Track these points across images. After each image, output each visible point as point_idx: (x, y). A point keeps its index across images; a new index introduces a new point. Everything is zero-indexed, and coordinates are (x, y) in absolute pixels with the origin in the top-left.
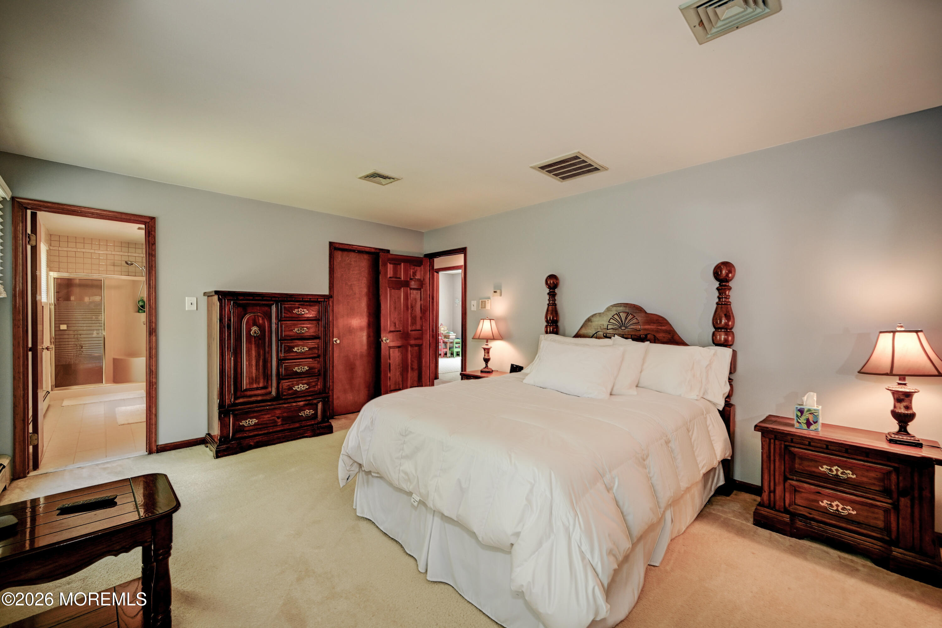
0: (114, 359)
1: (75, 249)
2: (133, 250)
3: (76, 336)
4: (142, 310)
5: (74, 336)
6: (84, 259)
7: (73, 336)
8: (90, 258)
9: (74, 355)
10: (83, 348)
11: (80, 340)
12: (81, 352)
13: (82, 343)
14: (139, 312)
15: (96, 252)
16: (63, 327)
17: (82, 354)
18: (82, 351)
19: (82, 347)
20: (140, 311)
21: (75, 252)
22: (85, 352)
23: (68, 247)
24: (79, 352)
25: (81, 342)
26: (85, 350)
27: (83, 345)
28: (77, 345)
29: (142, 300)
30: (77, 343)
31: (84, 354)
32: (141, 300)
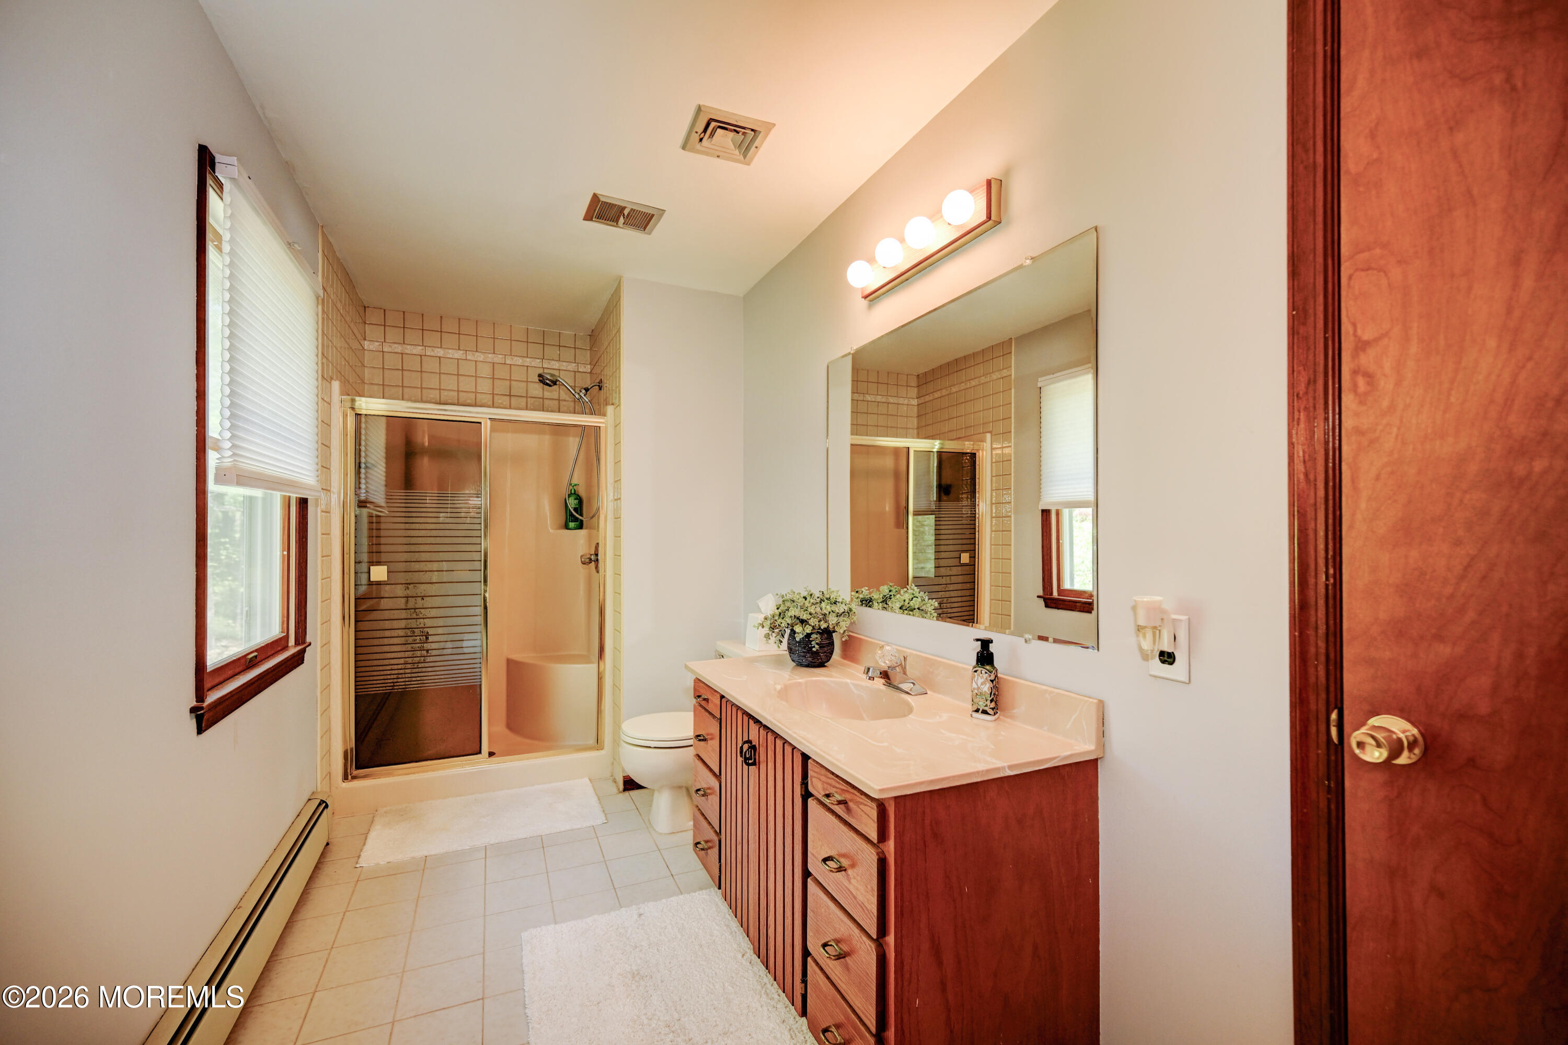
0: (509, 662)
1: (420, 348)
2: (554, 352)
3: (411, 604)
4: (576, 520)
5: (407, 602)
6: (441, 375)
7: (403, 600)
8: (456, 375)
9: (406, 663)
10: (431, 639)
11: (421, 616)
12: (424, 653)
13: (428, 622)
14: (566, 527)
15: (469, 358)
16: (379, 573)
17: (428, 659)
18: (427, 651)
19: (427, 638)
20: (572, 525)
21: (421, 356)
22: (434, 653)
23: (404, 343)
24: (418, 653)
25: (426, 621)
26: (434, 646)
27: (431, 631)
28: (414, 632)
29: (575, 493)
30: (413, 624)
31: (432, 659)
32: (573, 492)
